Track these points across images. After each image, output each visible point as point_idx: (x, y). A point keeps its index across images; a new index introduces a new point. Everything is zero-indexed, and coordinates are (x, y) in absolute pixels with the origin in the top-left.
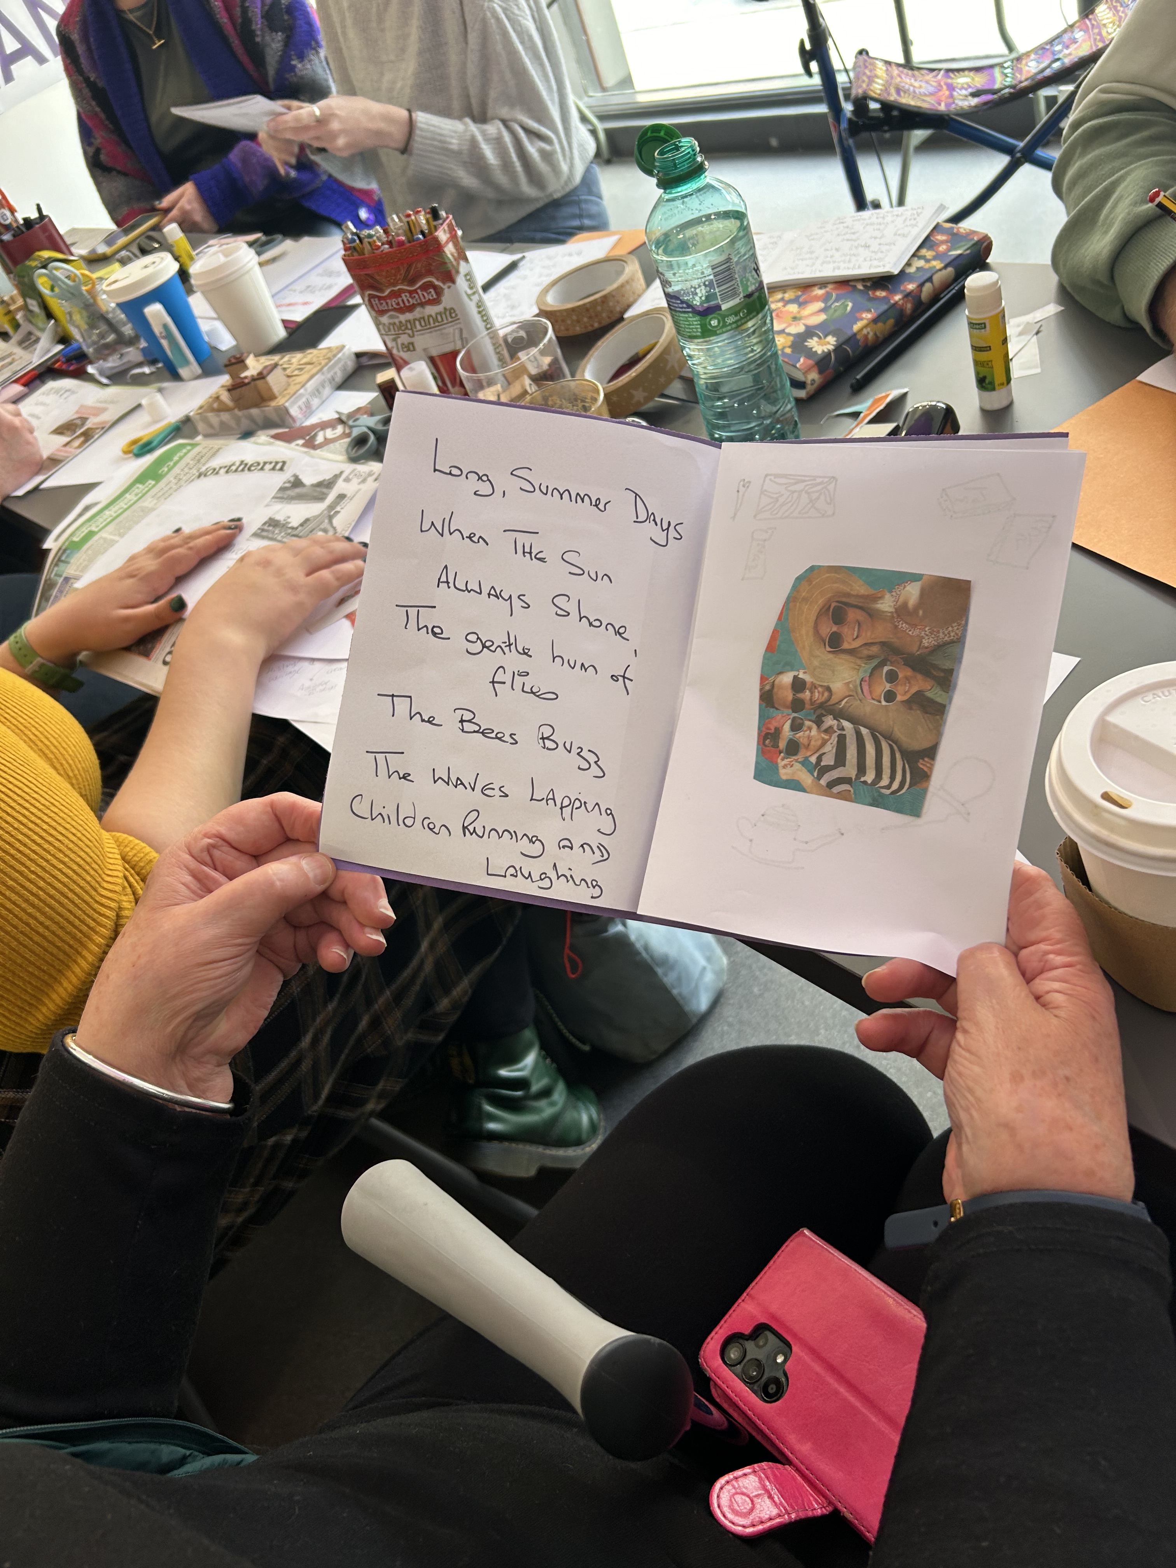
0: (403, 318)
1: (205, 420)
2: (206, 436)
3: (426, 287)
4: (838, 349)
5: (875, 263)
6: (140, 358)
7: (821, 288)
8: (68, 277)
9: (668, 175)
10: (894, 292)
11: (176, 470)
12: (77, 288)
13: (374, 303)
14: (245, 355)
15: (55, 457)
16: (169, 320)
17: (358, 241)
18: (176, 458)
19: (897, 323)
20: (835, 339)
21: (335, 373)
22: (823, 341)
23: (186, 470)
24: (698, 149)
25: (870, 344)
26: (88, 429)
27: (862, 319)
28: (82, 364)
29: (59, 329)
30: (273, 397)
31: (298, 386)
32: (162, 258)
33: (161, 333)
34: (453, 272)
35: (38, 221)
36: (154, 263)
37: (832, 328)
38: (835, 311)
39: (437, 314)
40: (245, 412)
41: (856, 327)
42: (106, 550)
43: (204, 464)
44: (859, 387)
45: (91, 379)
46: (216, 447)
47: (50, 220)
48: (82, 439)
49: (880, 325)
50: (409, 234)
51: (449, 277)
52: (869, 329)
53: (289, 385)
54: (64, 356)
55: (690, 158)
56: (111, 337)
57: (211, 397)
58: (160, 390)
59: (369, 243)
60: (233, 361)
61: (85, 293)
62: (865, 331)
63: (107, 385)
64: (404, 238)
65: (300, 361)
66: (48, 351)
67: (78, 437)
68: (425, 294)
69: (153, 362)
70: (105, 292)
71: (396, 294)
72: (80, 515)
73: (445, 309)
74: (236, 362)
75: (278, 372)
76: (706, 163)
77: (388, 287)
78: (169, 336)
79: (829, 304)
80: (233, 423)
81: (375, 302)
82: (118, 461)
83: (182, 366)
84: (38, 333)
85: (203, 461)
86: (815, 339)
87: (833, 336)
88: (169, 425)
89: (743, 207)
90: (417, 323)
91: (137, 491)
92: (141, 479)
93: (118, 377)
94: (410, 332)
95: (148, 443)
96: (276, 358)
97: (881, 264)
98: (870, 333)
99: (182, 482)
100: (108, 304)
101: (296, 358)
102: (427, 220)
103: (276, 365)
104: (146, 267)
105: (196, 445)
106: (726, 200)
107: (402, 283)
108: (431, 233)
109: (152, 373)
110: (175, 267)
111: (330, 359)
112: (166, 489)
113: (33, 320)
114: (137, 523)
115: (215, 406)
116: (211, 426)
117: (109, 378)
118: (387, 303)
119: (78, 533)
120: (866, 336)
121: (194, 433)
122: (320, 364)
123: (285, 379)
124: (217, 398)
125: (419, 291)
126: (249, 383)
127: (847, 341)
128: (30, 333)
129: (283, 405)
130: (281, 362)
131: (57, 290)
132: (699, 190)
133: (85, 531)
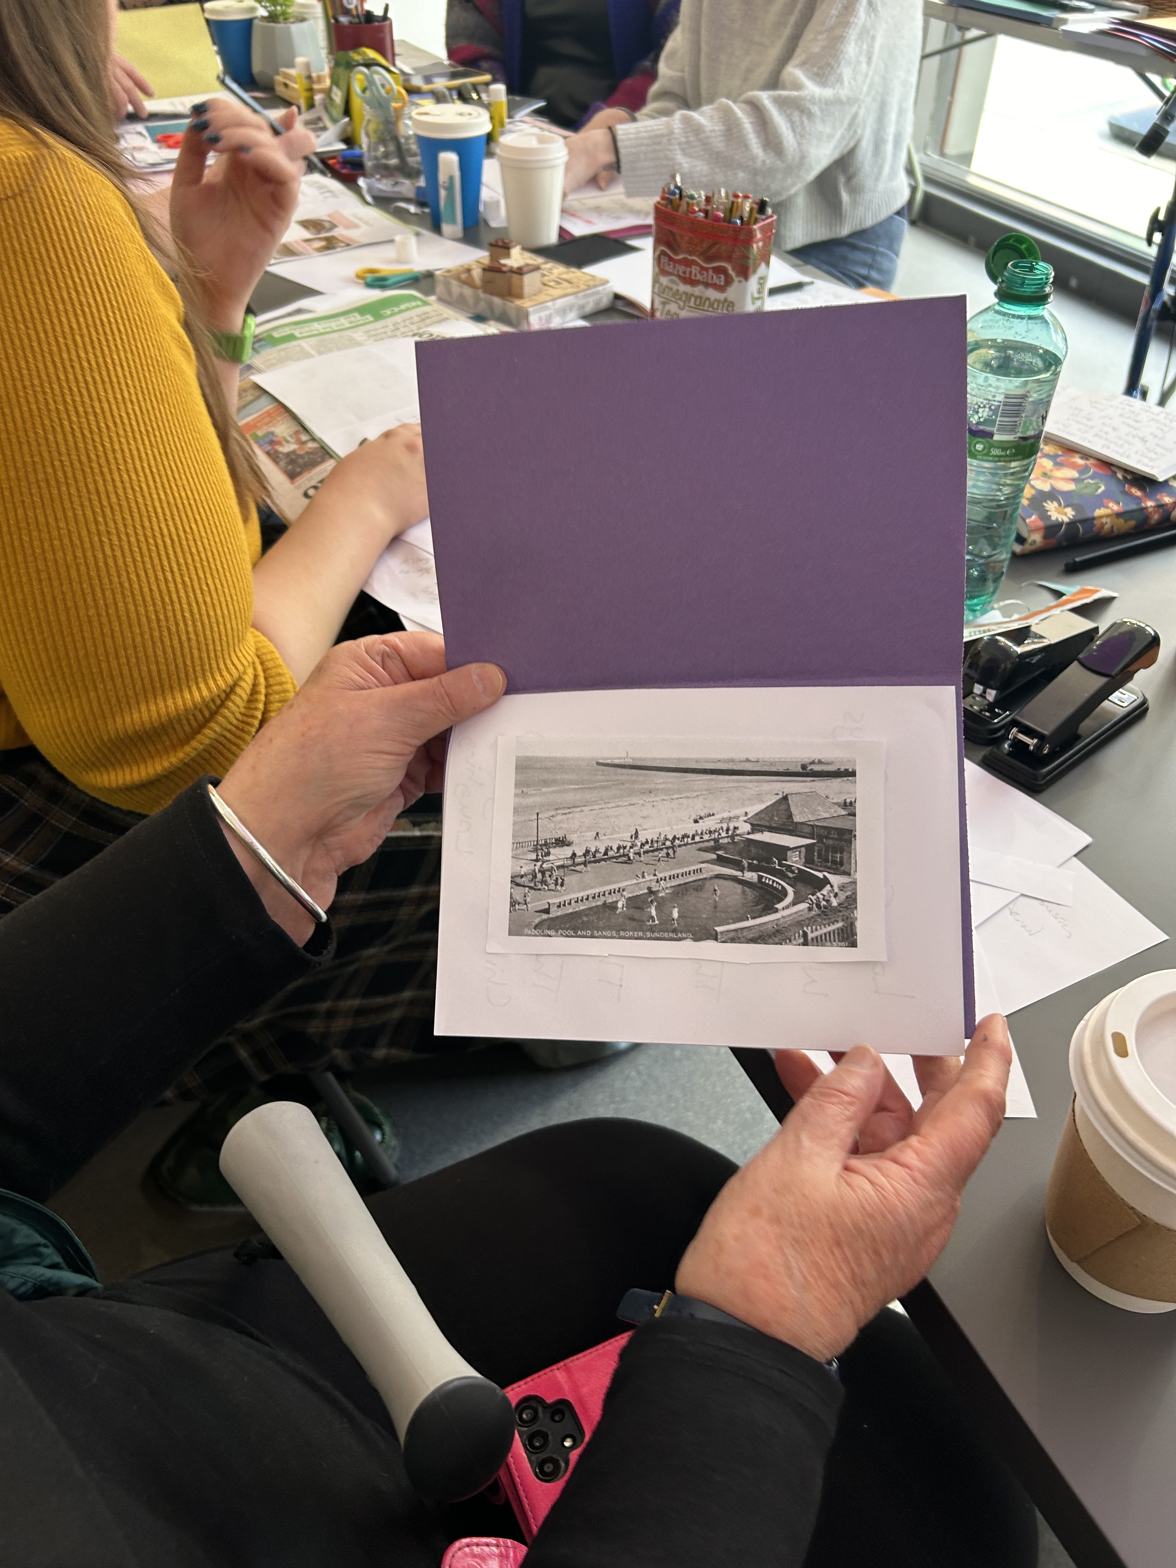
0: (683, 288)
1: (447, 285)
2: (441, 300)
3: (719, 271)
4: (1072, 524)
5: (1146, 461)
6: (411, 194)
7: (1082, 458)
8: (383, 86)
9: (1011, 289)
10: (1149, 496)
11: (398, 318)
12: (388, 101)
13: (662, 260)
14: (513, 244)
15: (291, 248)
16: (457, 174)
17: (677, 196)
18: (403, 307)
19: (1136, 527)
20: (1073, 513)
21: (588, 303)
22: (1061, 509)
23: (407, 323)
24: (1051, 280)
25: (1102, 533)
26: (333, 237)
27: (1107, 507)
28: (356, 172)
29: (349, 129)
30: (520, 296)
31: (548, 298)
32: (479, 114)
33: (444, 182)
34: (751, 270)
35: (380, 19)
36: (470, 114)
37: (1076, 501)
38: (1086, 487)
39: (716, 300)
40: (488, 297)
41: (1098, 512)
42: (299, 359)
43: (427, 326)
44: (1073, 569)
45: (357, 190)
46: (445, 315)
47: (391, 25)
48: (323, 243)
49: (1121, 521)
50: (728, 214)
51: (745, 273)
52: (1108, 520)
53: (540, 291)
54: (344, 157)
55: (1039, 284)
56: (394, 161)
57: (462, 266)
58: (418, 234)
59: (688, 203)
60: (500, 244)
61: (392, 109)
62: (1104, 520)
63: (368, 203)
64: (722, 215)
65: (560, 274)
66: (330, 144)
67: (320, 239)
68: (715, 277)
69: (421, 204)
70: (410, 118)
71: (687, 263)
72: (290, 314)
73: (726, 300)
74: (501, 247)
75: (536, 275)
76: (1052, 296)
77: (684, 252)
78: (450, 189)
79: (1083, 477)
80: (471, 301)
81: (664, 260)
82: (348, 281)
83: (447, 222)
84: (328, 123)
85: (428, 322)
86: (1055, 504)
87: (1074, 510)
88: (410, 271)
89: (1064, 353)
90: (693, 299)
91: (353, 319)
92: (363, 310)
93: (383, 201)
94: (681, 303)
95: (383, 279)
96: (539, 260)
97: (1151, 464)
98: (1108, 523)
99: (398, 333)
100: (408, 129)
101: (558, 270)
102: (751, 209)
103: (537, 268)
104: (461, 114)
105: (426, 303)
106: (1051, 337)
107: (698, 256)
108: (748, 223)
109: (416, 214)
110: (487, 128)
111: (589, 287)
112: (380, 331)
113: (330, 109)
114: (339, 349)
115: (463, 276)
116: (449, 292)
117: (375, 198)
118: (675, 267)
119: (280, 330)
120: (1103, 525)
121: (429, 291)
122: (578, 287)
123: (539, 285)
124: (469, 271)
125: (710, 271)
126: (504, 272)
127: (1083, 521)
128: (319, 119)
129: (526, 308)
130: (543, 266)
131: (368, 93)
132: (1030, 318)
133: (287, 331)
